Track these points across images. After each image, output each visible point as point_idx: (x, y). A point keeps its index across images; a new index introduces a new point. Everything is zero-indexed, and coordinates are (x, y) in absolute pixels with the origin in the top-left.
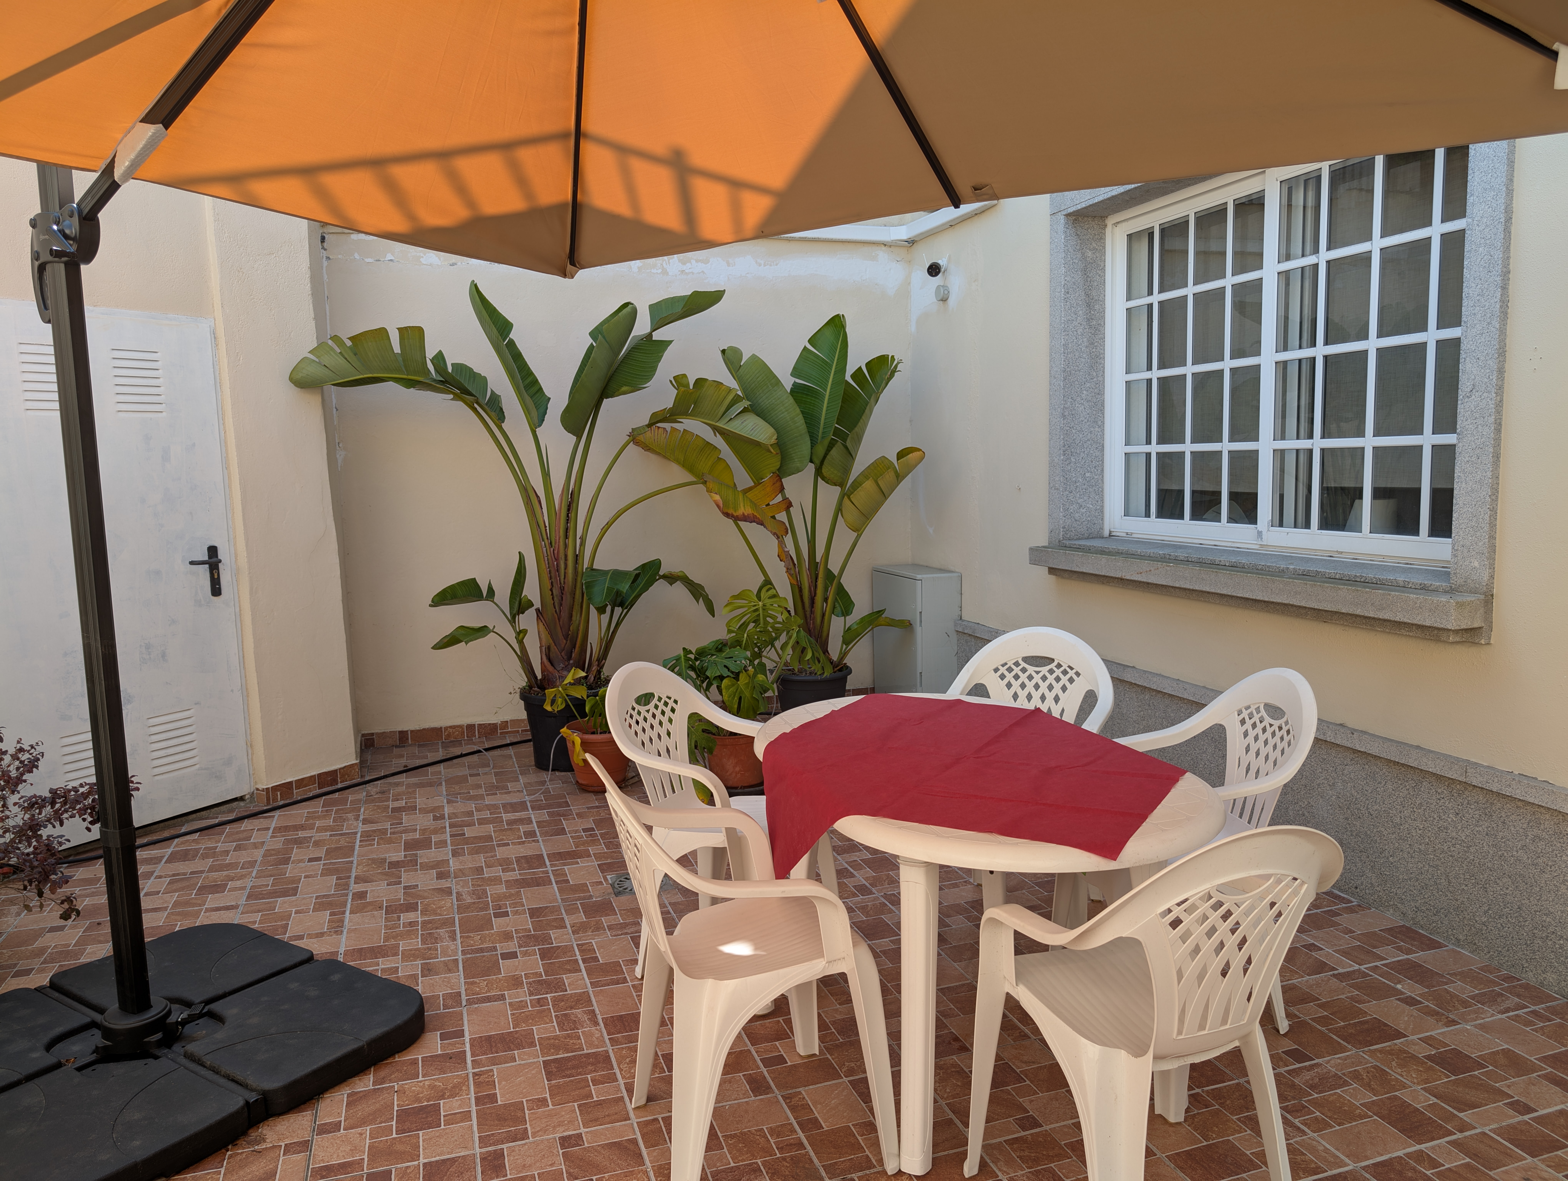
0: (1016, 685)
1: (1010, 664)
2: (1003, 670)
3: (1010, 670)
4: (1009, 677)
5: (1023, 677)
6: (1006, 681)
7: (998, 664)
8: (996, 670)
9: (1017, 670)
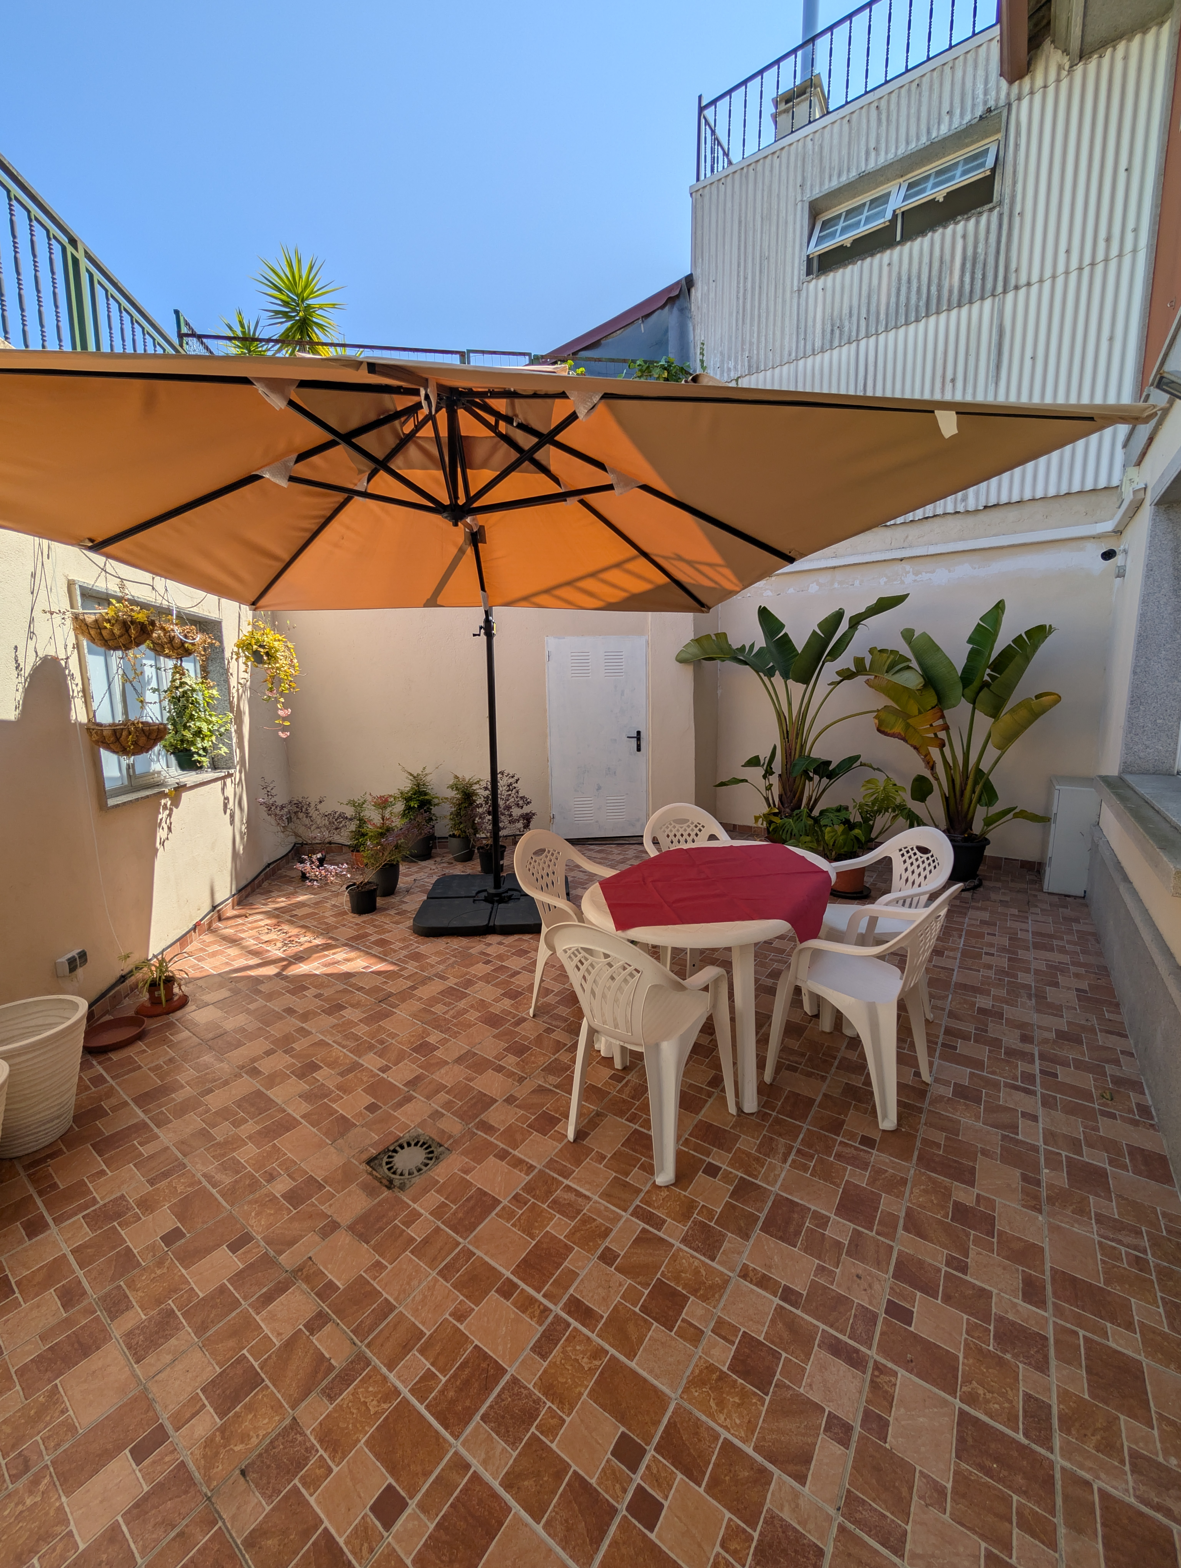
0: (909, 862)
1: (909, 848)
2: (904, 851)
3: (908, 852)
4: (906, 856)
5: (914, 858)
6: (904, 858)
7: (902, 847)
8: (901, 850)
9: (911, 853)
